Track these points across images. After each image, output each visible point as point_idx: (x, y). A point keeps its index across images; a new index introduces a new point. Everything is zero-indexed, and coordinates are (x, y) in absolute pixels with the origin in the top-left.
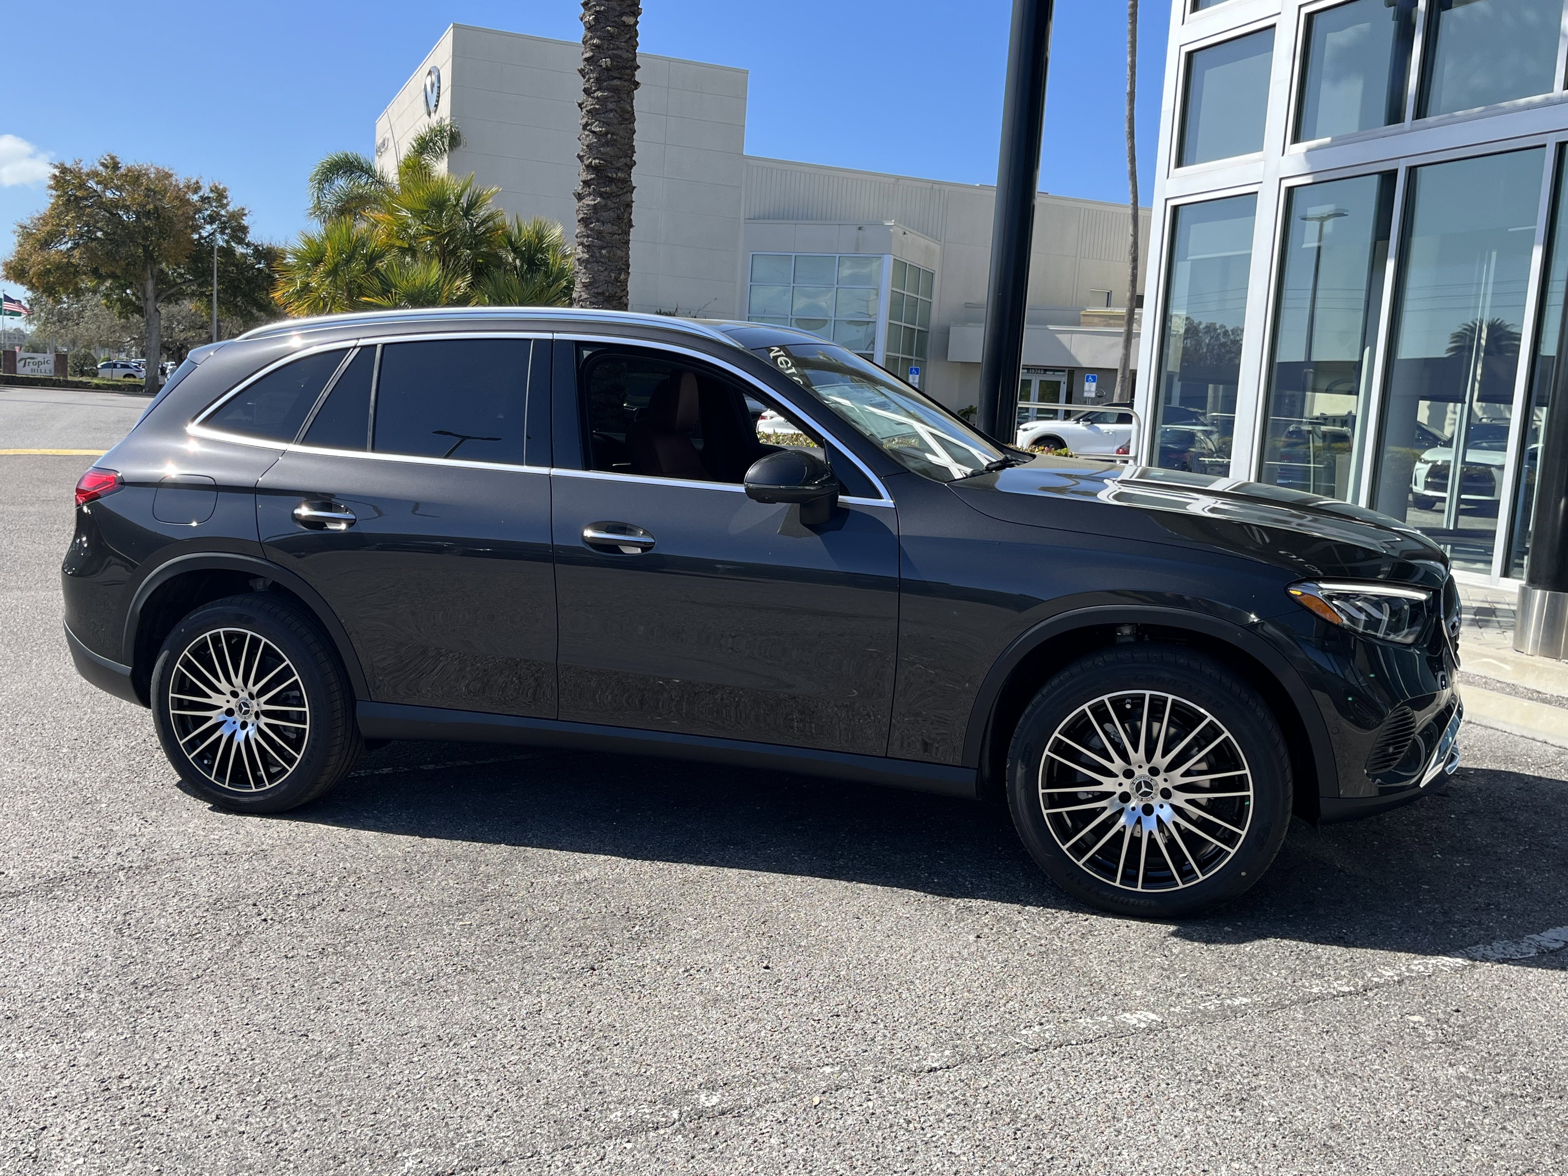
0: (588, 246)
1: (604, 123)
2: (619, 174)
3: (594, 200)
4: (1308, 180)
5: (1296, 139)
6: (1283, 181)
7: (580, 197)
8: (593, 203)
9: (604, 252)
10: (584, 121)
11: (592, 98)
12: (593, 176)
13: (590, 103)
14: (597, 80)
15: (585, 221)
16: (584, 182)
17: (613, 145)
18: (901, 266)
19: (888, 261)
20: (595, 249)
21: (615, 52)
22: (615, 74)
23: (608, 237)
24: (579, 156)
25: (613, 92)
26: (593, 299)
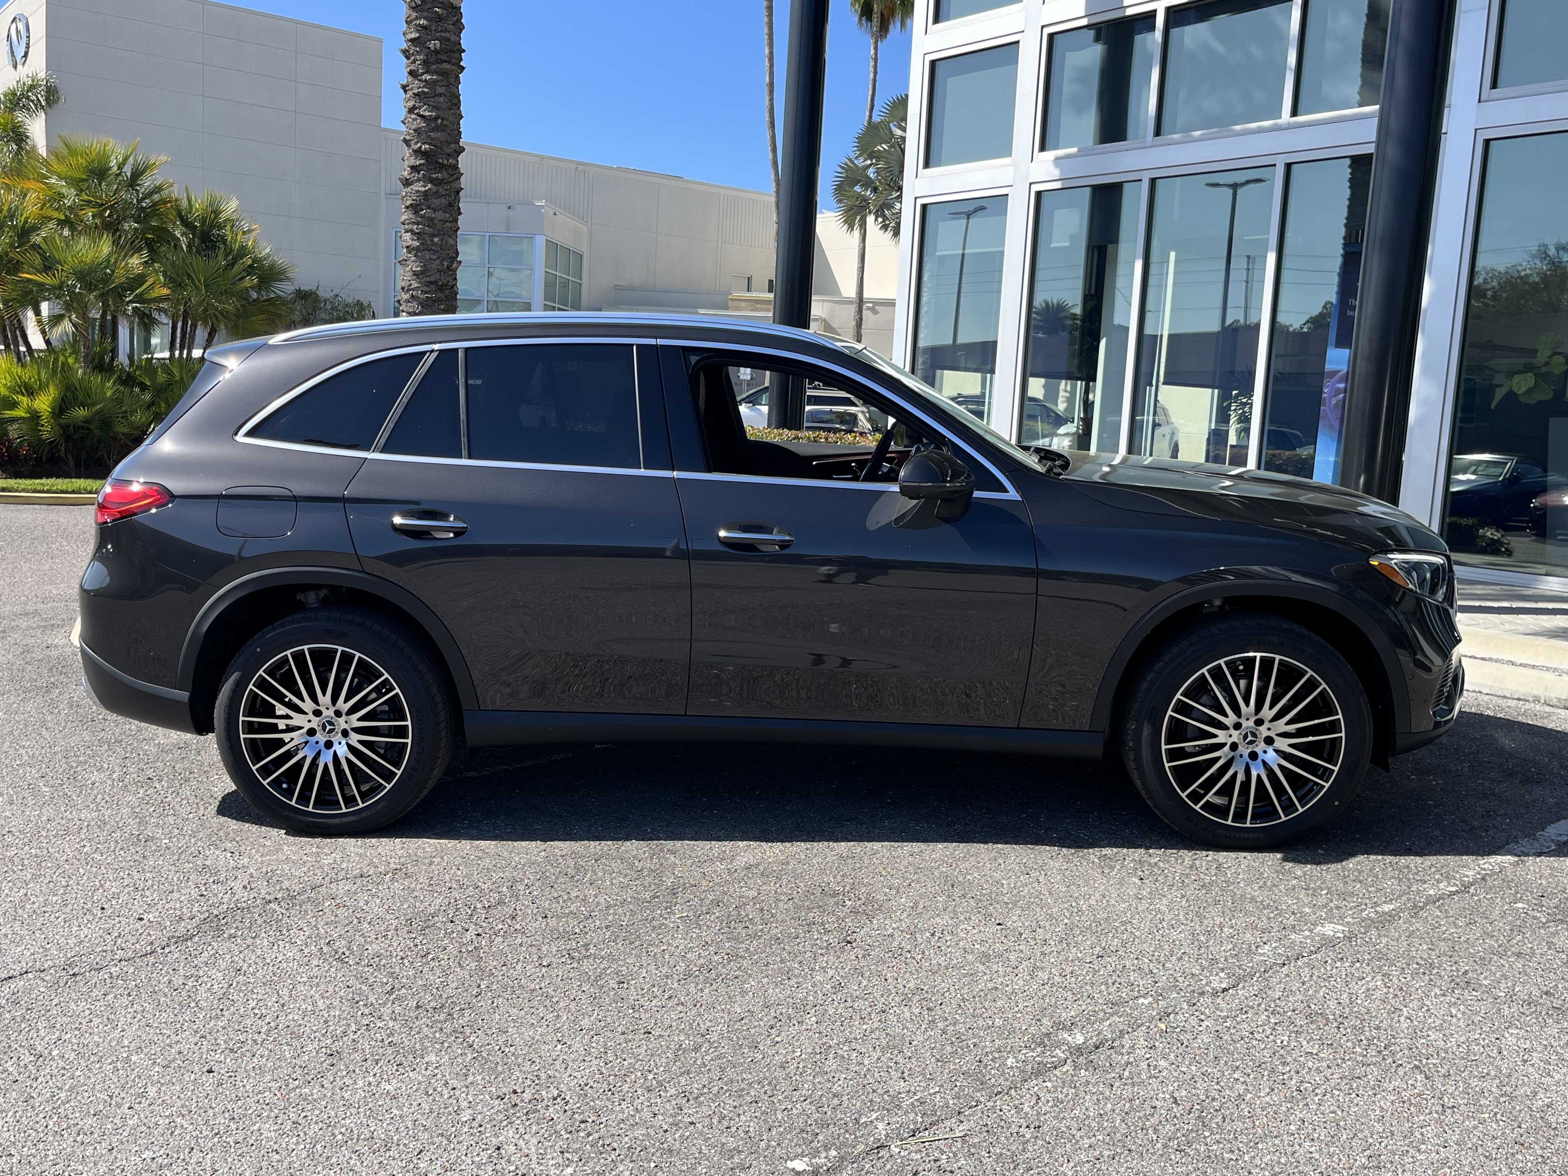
0: (418, 233)
1: (434, 108)
2: (448, 160)
3: (425, 186)
4: (1057, 185)
5: (1042, 148)
6: (1032, 186)
7: (407, 183)
8: (423, 189)
9: (436, 240)
10: (410, 104)
11: (420, 80)
12: (422, 162)
14: (423, 63)
15: (414, 208)
16: (412, 167)
17: (443, 131)
18: (552, 246)
19: (540, 242)
20: (426, 237)
21: (442, 34)
22: (443, 57)
23: (439, 225)
24: (405, 140)
25: (443, 76)
26: (425, 289)
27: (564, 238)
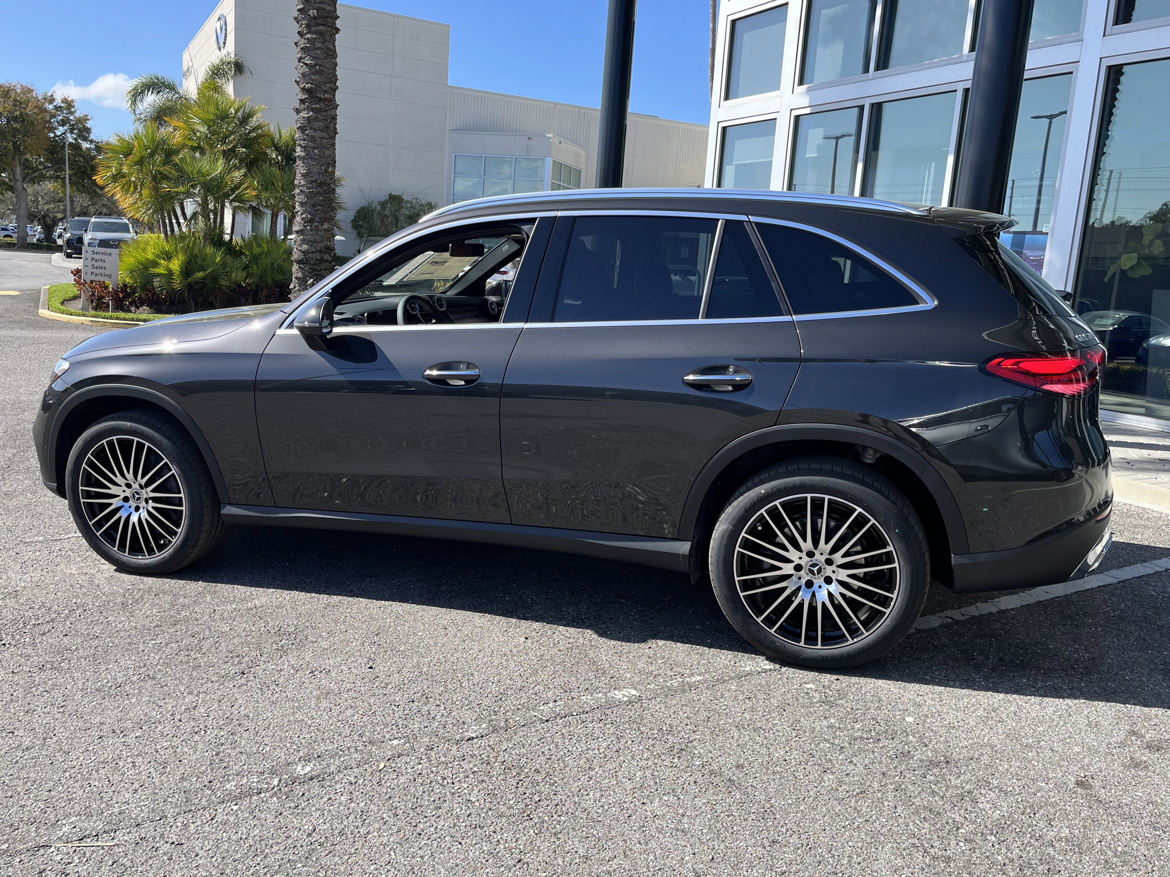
0: (305, 147)
1: (314, 58)
2: (326, 95)
4: (809, 111)
5: (801, 83)
6: (792, 111)
7: (298, 111)
8: (307, 115)
9: (316, 151)
10: (299, 55)
11: (305, 38)
12: (306, 96)
13: (303, 43)
14: (308, 26)
15: (302, 129)
16: (301, 100)
17: (320, 74)
20: (310, 149)
21: (320, 5)
22: (320, 21)
23: (319, 141)
24: (296, 81)
25: (320, 35)
26: (309, 185)
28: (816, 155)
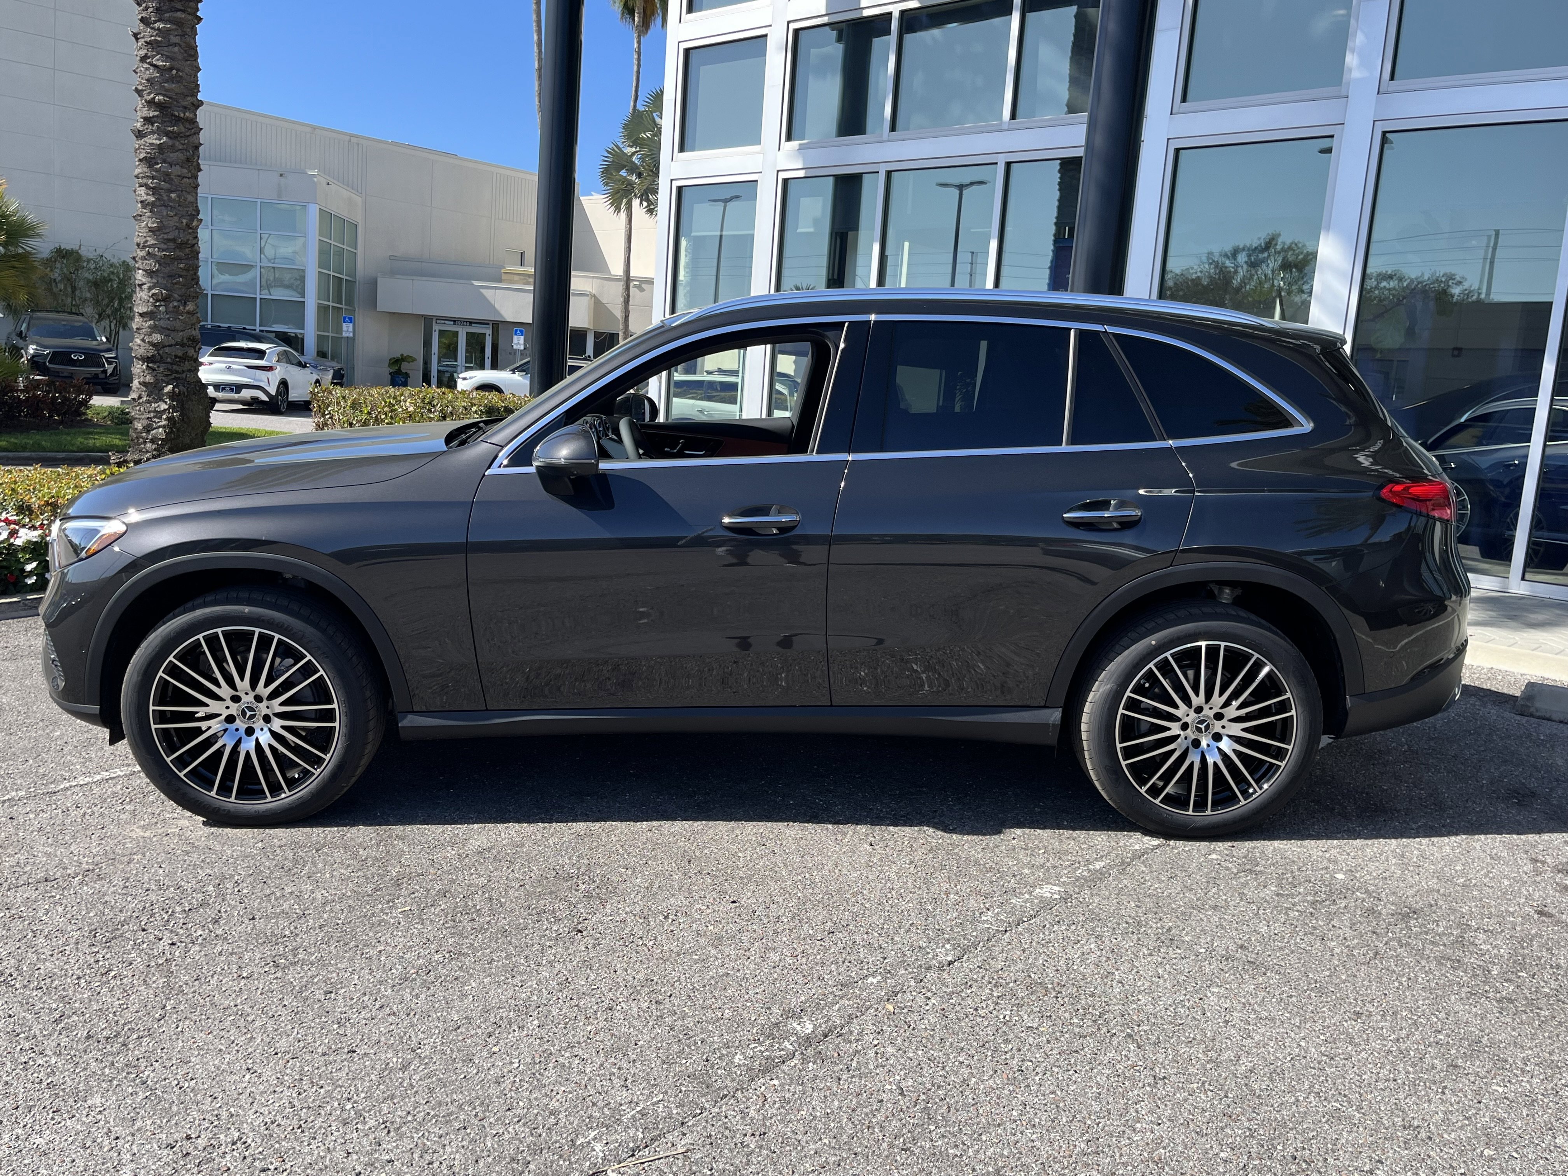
0: (153, 188)
1: (168, 58)
2: (187, 114)
3: (160, 140)
5: (789, 138)
6: (779, 173)
7: (139, 135)
8: (158, 142)
9: (173, 196)
10: (143, 52)
11: (152, 28)
12: (156, 113)
13: (148, 34)
14: (158, 10)
15: (149, 161)
16: (145, 119)
17: (178, 82)
18: (326, 216)
19: (314, 211)
20: (162, 192)
22: (178, 6)
23: (176, 181)
24: (137, 90)
25: (177, 25)
26: (162, 246)
27: (339, 208)
28: (812, 230)
